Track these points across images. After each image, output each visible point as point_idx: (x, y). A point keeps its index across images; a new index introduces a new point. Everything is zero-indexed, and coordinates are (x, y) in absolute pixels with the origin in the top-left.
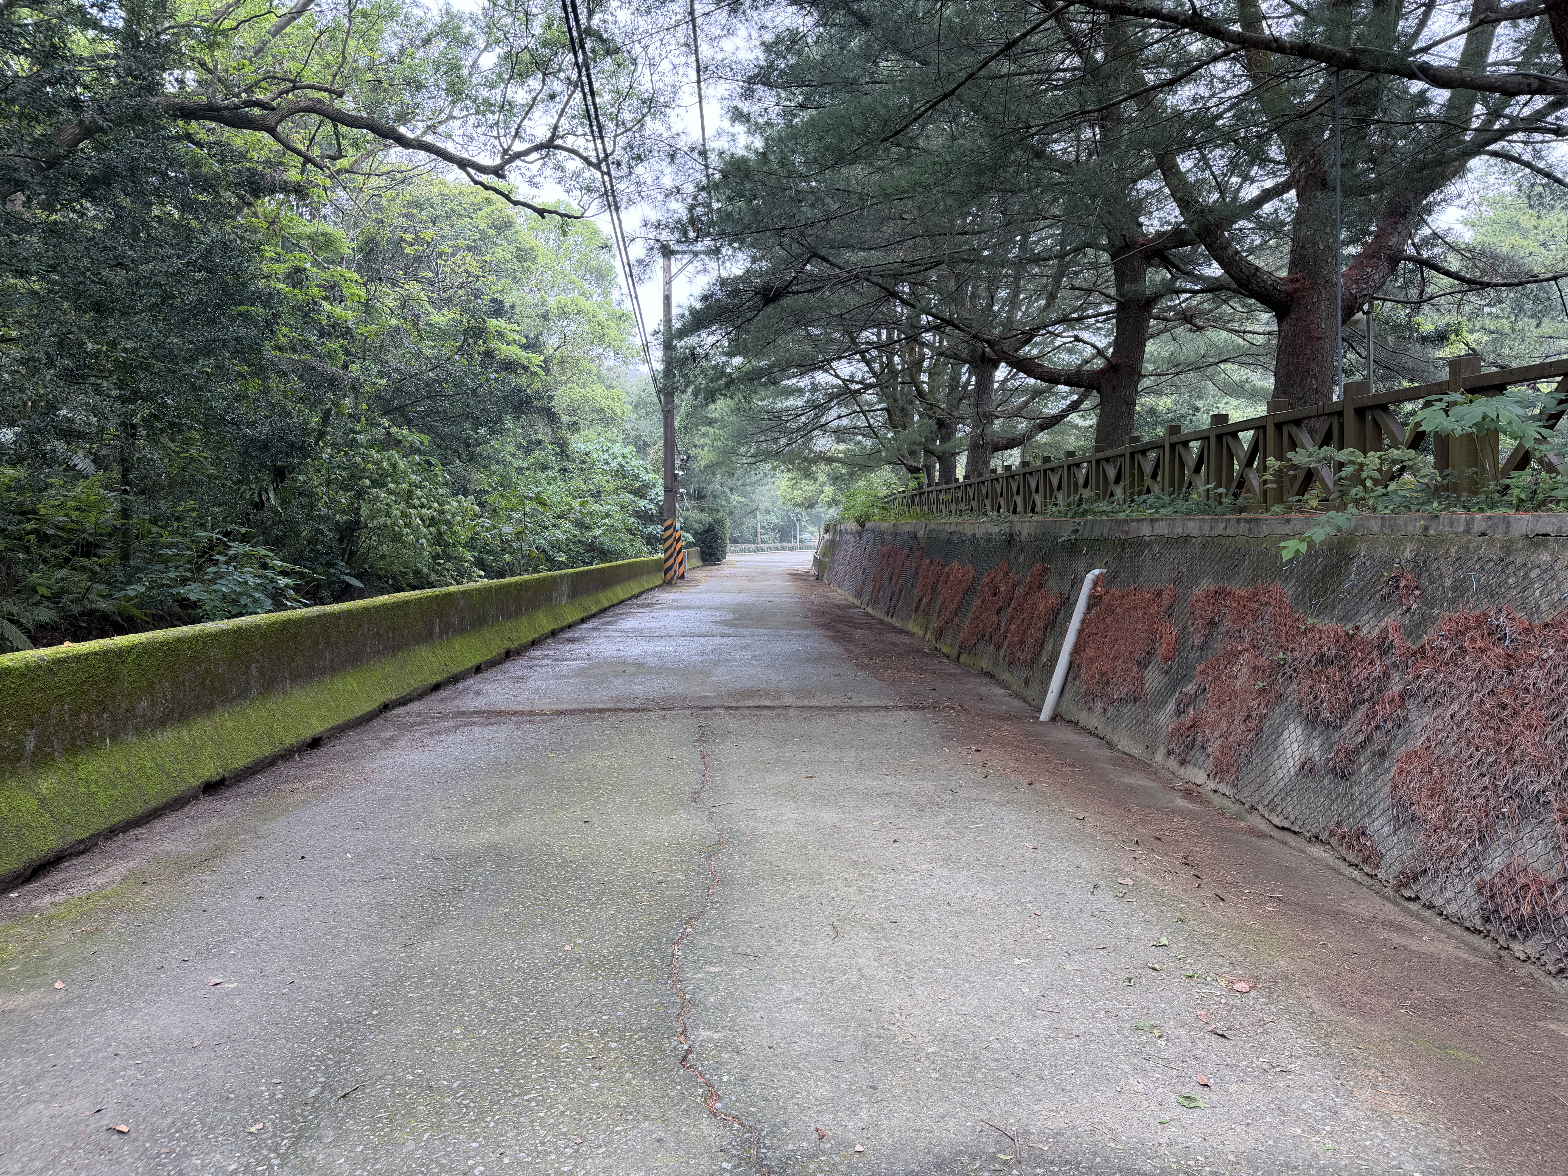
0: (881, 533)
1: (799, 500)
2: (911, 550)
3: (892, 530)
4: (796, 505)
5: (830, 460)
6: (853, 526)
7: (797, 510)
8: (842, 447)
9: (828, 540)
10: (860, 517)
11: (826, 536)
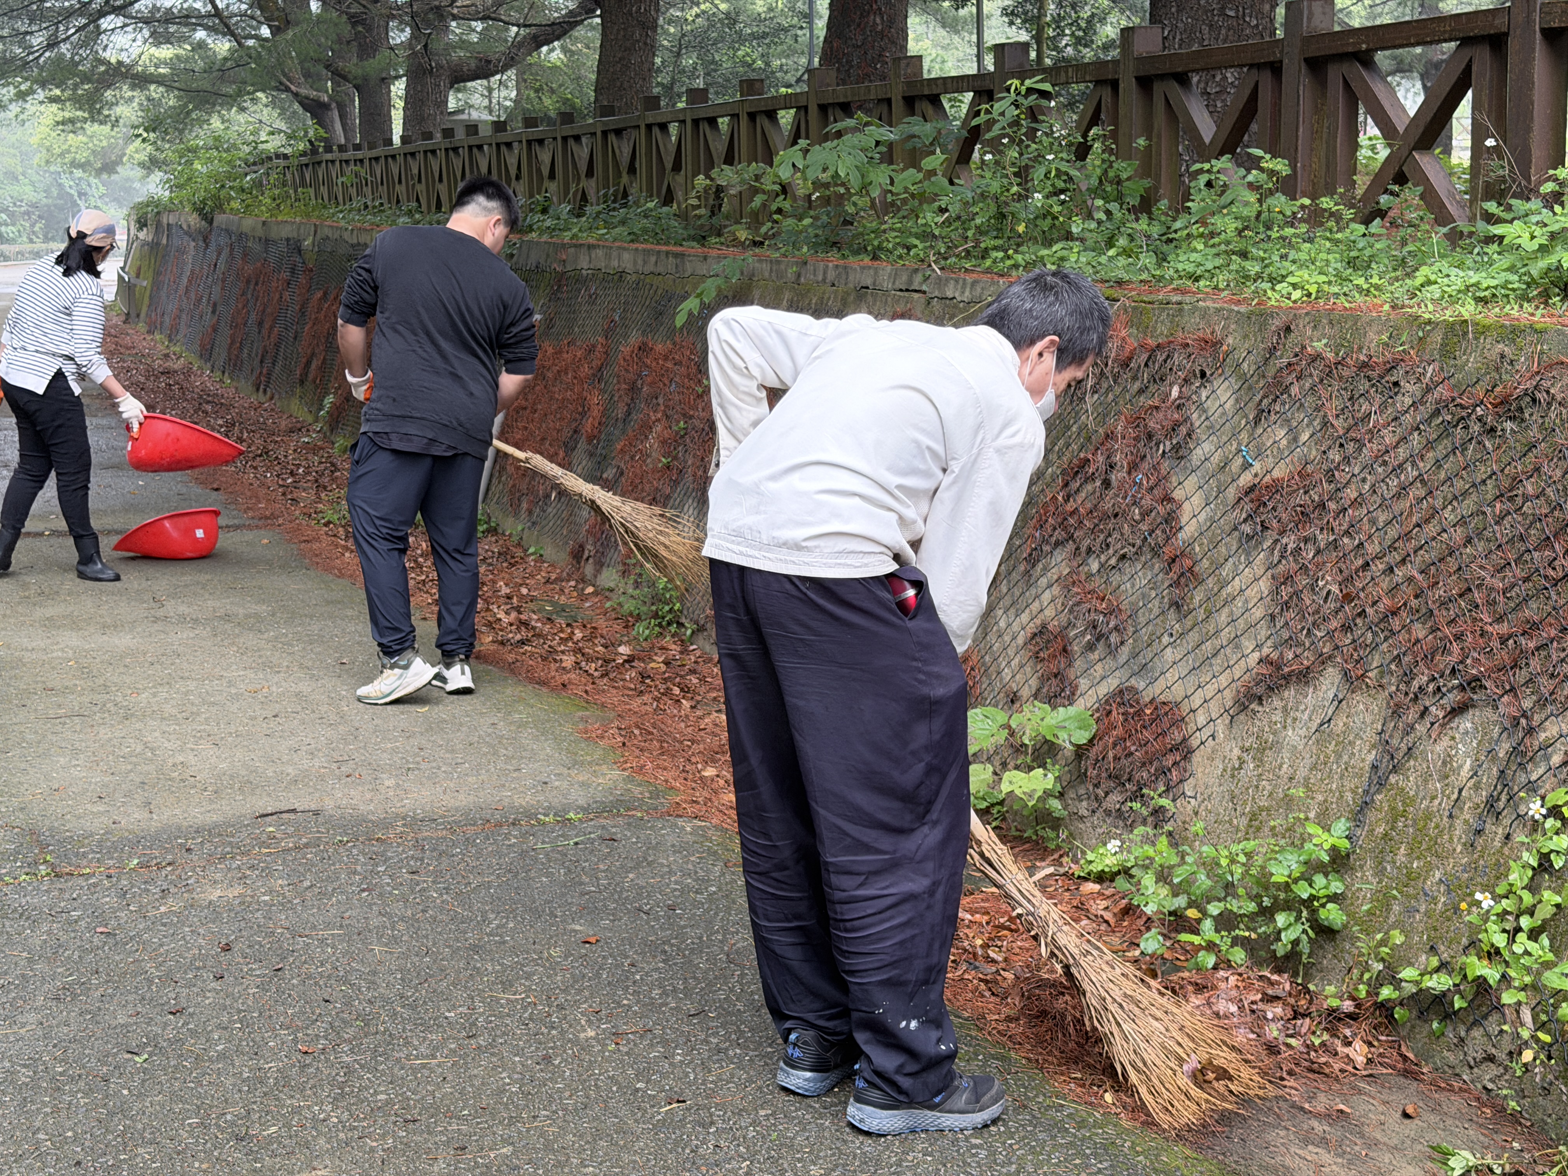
0: (242, 236)
1: (81, 157)
2: (293, 271)
3: (260, 232)
4: (74, 164)
5: (141, 80)
6: (193, 220)
7: (79, 173)
8: (166, 52)
9: (145, 243)
10: (203, 201)
11: (142, 235)
